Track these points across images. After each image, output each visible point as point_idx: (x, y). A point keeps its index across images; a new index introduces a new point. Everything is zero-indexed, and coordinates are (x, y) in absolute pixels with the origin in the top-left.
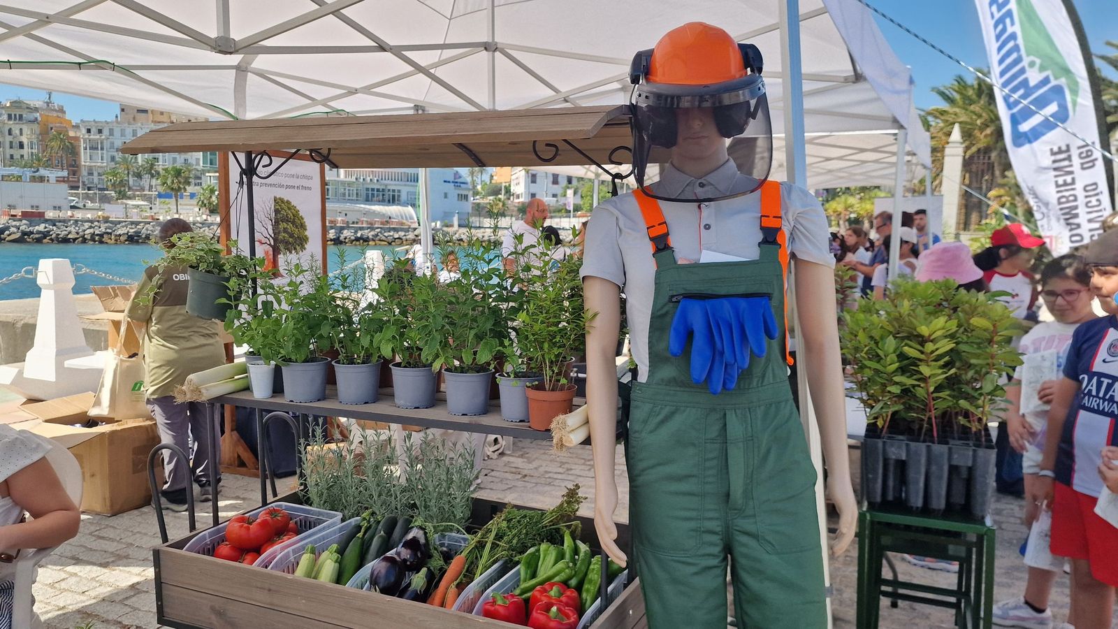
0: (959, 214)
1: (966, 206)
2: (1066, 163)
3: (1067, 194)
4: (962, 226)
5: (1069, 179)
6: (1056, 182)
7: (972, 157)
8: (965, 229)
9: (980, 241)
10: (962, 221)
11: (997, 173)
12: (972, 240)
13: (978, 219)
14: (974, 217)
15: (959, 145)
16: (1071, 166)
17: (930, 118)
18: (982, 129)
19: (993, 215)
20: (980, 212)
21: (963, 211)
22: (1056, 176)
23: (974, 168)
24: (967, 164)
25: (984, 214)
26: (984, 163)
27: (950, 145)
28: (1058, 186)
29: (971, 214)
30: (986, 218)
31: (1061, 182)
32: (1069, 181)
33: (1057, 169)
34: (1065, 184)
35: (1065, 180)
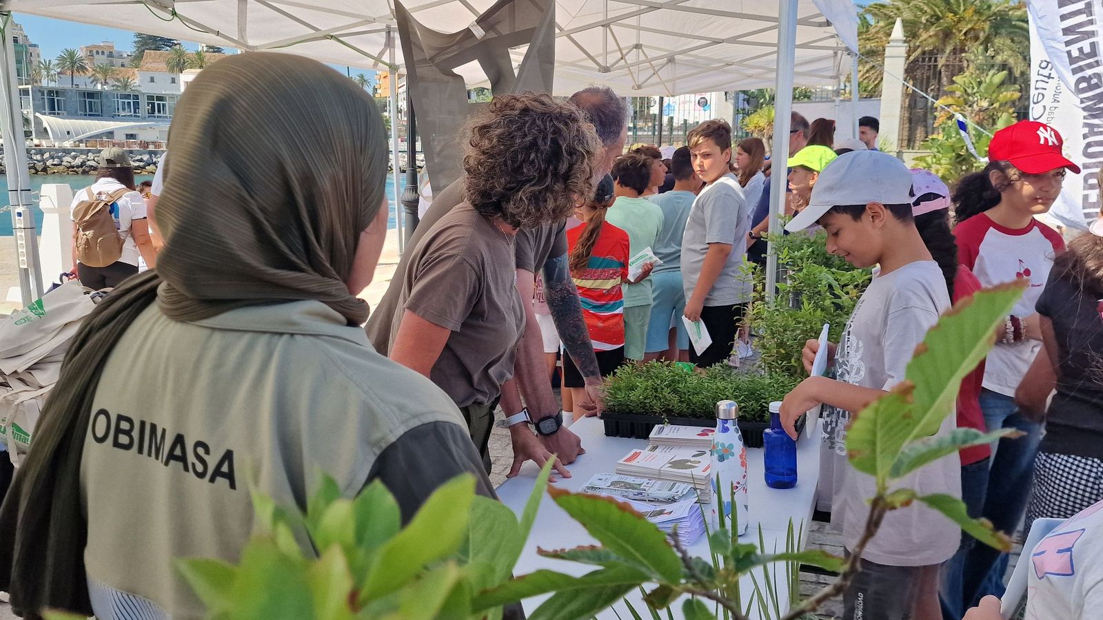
0: (901, 130)
1: (910, 121)
2: (1082, 18)
3: (1088, 72)
4: (905, 143)
5: (1086, 45)
6: (1069, 53)
7: (916, 60)
8: (908, 146)
9: (926, 162)
10: (906, 138)
11: (944, 80)
12: (917, 159)
13: (923, 134)
14: (920, 133)
15: (900, 44)
16: (1091, 22)
17: (869, 18)
18: (926, 29)
19: (940, 130)
20: (926, 127)
21: (907, 125)
22: (1068, 43)
23: (918, 74)
24: (910, 71)
25: (930, 130)
26: (929, 66)
27: (891, 44)
28: (1072, 60)
29: (916, 129)
30: (933, 133)
31: (1075, 53)
32: (1087, 50)
33: (1066, 31)
34: (1083, 55)
35: (1081, 50)
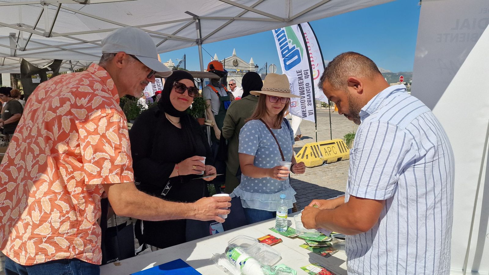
2: (301, 76)
3: (302, 86)
6: (299, 82)
22: (299, 80)
28: (299, 84)
31: (300, 82)
32: (302, 82)
33: (299, 78)
34: (301, 83)
35: (301, 82)
